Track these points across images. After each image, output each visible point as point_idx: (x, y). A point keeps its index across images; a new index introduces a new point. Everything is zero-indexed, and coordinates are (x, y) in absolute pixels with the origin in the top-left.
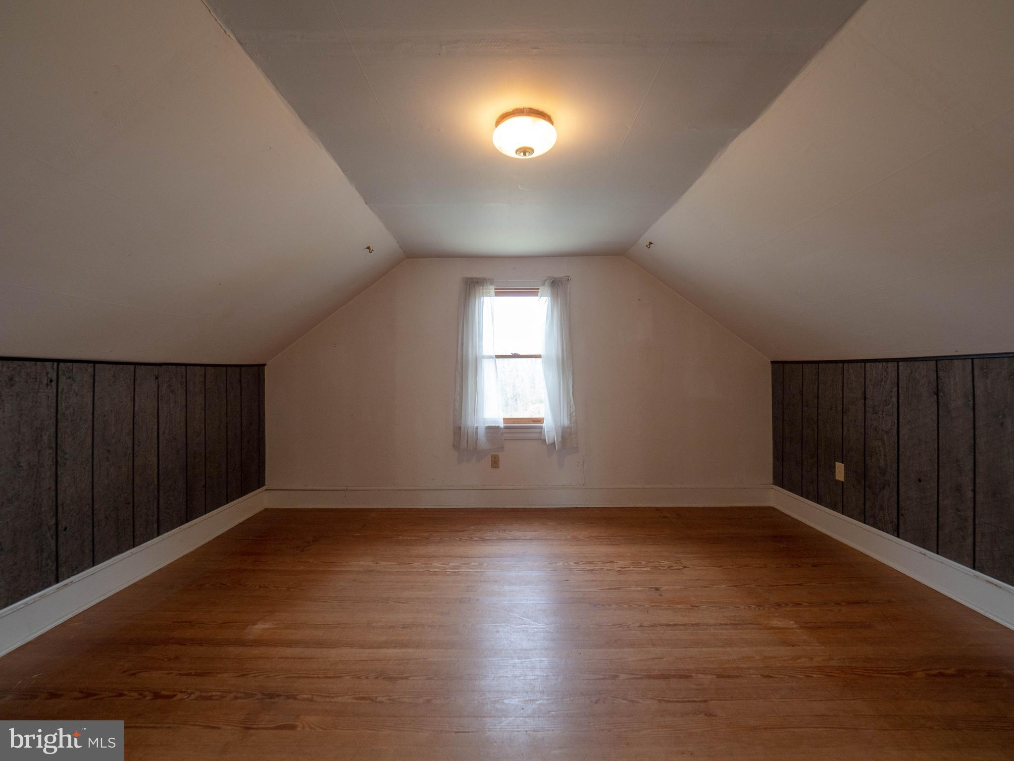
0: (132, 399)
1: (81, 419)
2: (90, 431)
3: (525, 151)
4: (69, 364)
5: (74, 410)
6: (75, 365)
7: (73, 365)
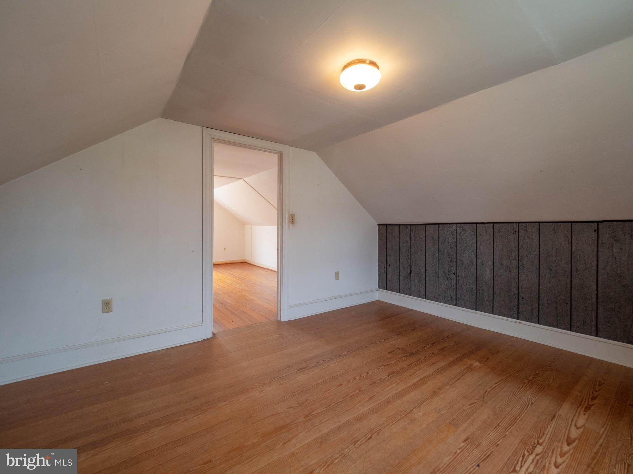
0: (570, 243)
1: (531, 250)
2: (537, 257)
3: (360, 87)
4: (524, 224)
5: (528, 245)
6: (527, 224)
7: (526, 224)
